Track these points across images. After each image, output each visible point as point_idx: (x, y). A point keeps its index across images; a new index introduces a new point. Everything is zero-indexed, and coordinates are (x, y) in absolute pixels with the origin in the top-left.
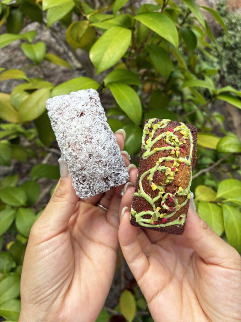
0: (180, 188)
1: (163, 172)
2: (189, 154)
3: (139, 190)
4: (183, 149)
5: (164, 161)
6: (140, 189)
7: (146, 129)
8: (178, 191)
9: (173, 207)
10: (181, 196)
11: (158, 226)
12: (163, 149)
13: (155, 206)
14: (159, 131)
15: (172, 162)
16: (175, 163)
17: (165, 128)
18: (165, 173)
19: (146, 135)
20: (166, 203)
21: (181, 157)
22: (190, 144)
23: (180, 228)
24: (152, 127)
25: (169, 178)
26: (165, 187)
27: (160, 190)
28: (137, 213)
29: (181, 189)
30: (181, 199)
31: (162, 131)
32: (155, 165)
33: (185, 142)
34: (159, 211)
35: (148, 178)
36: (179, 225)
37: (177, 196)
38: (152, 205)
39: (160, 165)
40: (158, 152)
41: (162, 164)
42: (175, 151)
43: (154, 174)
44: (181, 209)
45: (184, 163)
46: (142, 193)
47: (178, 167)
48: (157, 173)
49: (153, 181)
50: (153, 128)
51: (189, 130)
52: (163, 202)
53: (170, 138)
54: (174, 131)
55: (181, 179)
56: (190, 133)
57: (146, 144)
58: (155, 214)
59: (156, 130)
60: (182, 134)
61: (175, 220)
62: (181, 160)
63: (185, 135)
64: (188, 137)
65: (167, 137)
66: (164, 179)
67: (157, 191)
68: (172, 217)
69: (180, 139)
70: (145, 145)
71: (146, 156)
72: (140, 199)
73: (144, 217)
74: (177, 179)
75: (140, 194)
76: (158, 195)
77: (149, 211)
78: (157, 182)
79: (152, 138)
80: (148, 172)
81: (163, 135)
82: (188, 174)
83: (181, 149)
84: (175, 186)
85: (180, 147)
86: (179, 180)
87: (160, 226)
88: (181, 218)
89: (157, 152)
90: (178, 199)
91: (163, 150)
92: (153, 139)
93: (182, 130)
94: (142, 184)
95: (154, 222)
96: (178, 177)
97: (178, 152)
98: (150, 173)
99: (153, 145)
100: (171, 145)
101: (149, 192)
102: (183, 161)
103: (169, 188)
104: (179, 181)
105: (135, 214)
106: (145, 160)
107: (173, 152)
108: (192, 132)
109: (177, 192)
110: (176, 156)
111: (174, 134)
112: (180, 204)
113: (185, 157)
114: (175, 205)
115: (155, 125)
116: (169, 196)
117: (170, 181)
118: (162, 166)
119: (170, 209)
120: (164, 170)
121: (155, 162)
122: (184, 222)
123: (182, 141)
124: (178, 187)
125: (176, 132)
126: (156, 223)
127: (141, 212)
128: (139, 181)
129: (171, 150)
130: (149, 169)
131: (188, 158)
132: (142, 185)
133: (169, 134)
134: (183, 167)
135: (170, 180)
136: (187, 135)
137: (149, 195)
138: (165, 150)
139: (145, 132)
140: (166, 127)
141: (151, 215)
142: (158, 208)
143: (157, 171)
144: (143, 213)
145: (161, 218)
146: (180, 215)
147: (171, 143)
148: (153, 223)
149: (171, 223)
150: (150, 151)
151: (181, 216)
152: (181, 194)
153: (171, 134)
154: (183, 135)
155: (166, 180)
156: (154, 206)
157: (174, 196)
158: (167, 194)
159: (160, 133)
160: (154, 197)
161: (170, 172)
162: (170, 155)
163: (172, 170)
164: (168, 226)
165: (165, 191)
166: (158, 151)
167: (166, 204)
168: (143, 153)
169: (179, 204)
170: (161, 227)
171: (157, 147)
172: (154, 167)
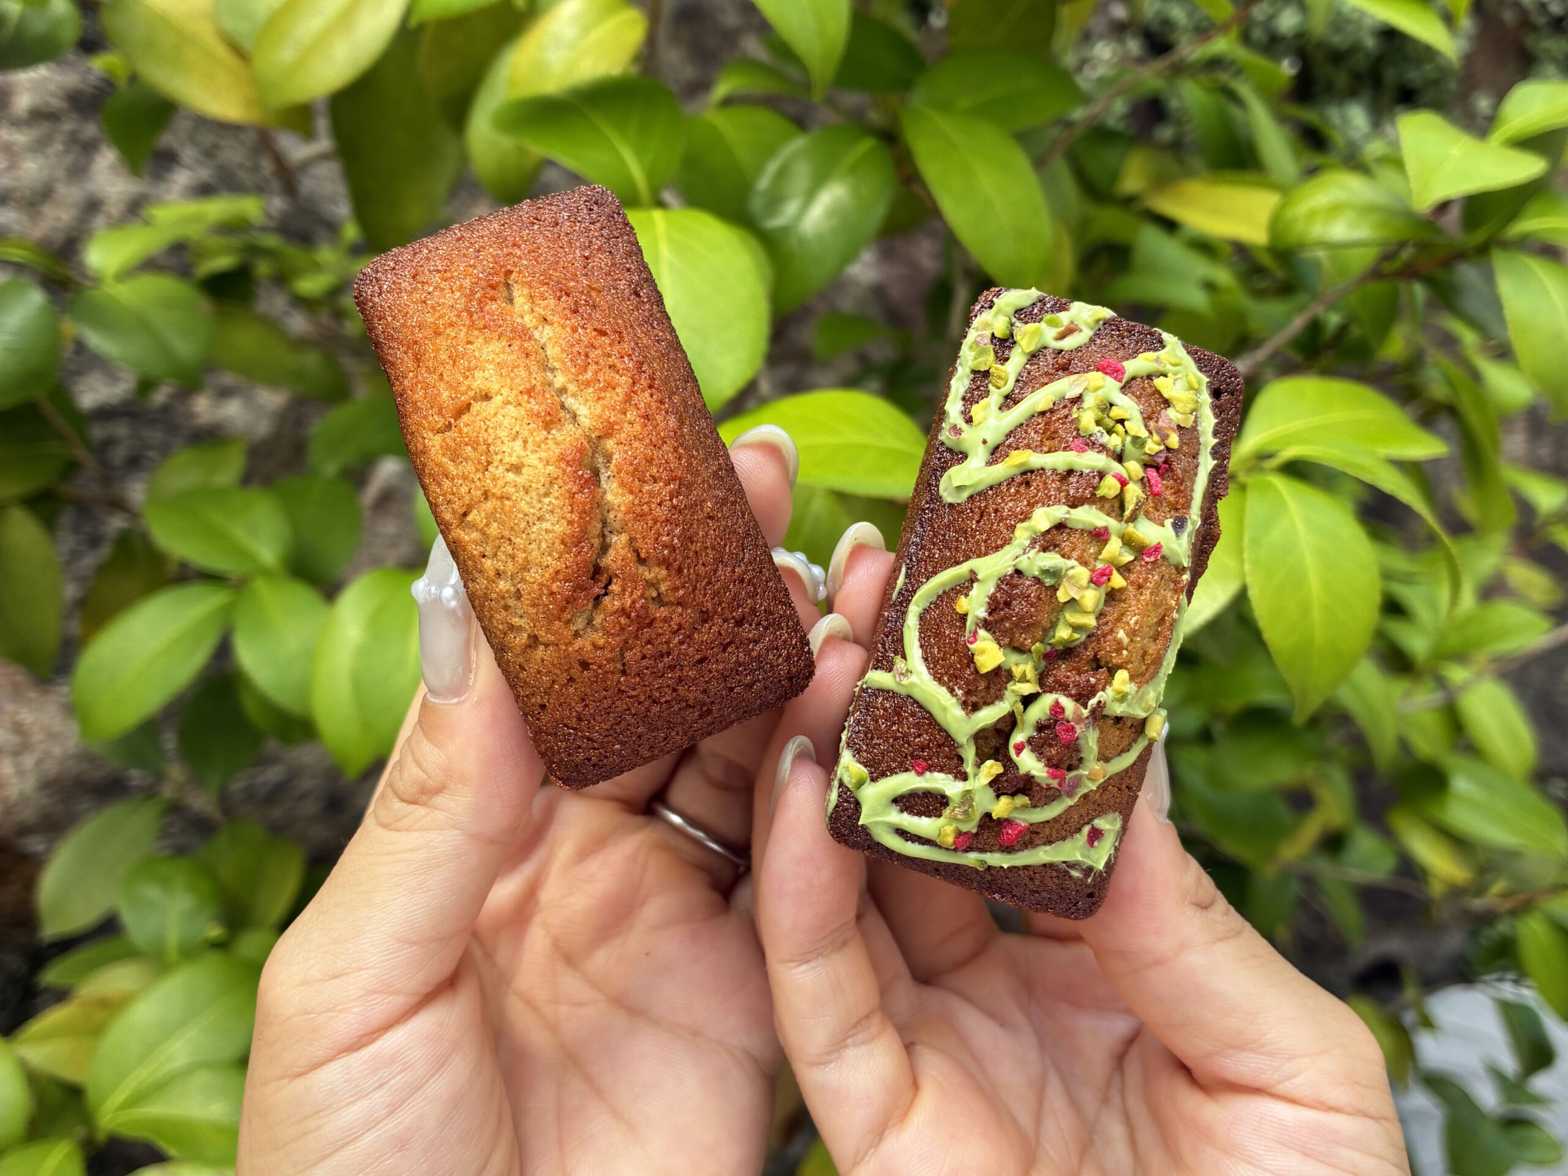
0: (1122, 675)
1: (1048, 582)
2: (1187, 506)
3: (898, 659)
4: (1161, 476)
5: (1060, 526)
6: (904, 657)
7: (976, 343)
8: (1109, 689)
9: (1070, 768)
10: (1118, 720)
11: (972, 859)
12: (1059, 460)
13: (977, 754)
14: (1046, 363)
15: (1100, 536)
16: (1114, 547)
17: (1078, 349)
18: (1054, 589)
19: (974, 372)
20: (1037, 746)
21: (1147, 515)
22: (1195, 456)
23: (1081, 882)
24: (1012, 335)
25: (1071, 617)
26: (1043, 663)
27: (1017, 671)
28: (874, 780)
29: (1124, 682)
30: (1114, 733)
31: (1064, 365)
32: (1007, 541)
33: (1174, 441)
34: (991, 784)
35: (963, 604)
36: (1082, 870)
37: (1098, 715)
38: (961, 746)
39: (1034, 542)
40: (1027, 476)
41: (1049, 541)
42: (1123, 483)
43: (998, 588)
44: (1103, 788)
45: (1158, 548)
46: (913, 679)
47: (1125, 569)
48: (1015, 586)
49: (986, 625)
50: (1015, 343)
51: (1205, 380)
52: (1018, 737)
53: (1103, 410)
54: (1126, 377)
55: (1132, 634)
56: (1206, 398)
57: (969, 420)
58: (968, 792)
59: (1033, 356)
60: (1166, 395)
61: (1064, 839)
62: (1148, 531)
63: (1179, 406)
64: (1193, 417)
65: (1090, 401)
66: (1044, 619)
67: (1000, 676)
68: (1056, 820)
69: (1152, 424)
70: (961, 423)
71: (960, 488)
72: (898, 711)
73: (908, 802)
74: (1112, 631)
75: (905, 682)
76: (999, 697)
77: (936, 775)
78: (1005, 633)
79: (1007, 397)
80: (963, 569)
81: (1065, 386)
82: (1171, 609)
83: (1152, 473)
84: (1097, 664)
85: (1146, 466)
86: (1121, 634)
87: (983, 862)
88: (1096, 835)
89: (1024, 473)
90: (1102, 732)
91: (1062, 468)
92: (1010, 400)
93: (1166, 376)
94: (921, 631)
95: (959, 834)
96: (1119, 619)
97: (1134, 493)
98: (973, 578)
99: (1008, 436)
100: (1103, 448)
101: (955, 677)
102: (1154, 543)
103: (1063, 670)
104: (1119, 643)
105: (860, 784)
106: (951, 505)
107: (1109, 487)
108: (1216, 393)
109: (1100, 696)
110: (1122, 508)
111: (1125, 389)
112: (1104, 758)
113: (1169, 522)
114: (1081, 760)
115: (1032, 326)
116: (1057, 709)
117: (1076, 636)
118: (1045, 549)
119: (1054, 777)
120: (1055, 574)
121: (1012, 528)
122: (1109, 859)
123: (1159, 431)
124: (1112, 671)
125: (1134, 378)
126: (966, 842)
127: (893, 772)
128: (904, 613)
129: (1101, 475)
130: (968, 558)
131: (1179, 525)
132: (921, 638)
133: (1097, 389)
134: (1149, 572)
135: (1076, 628)
136: (1191, 406)
137: (951, 691)
138: (1070, 472)
139: (969, 358)
140: (1087, 346)
141: (944, 797)
142: (989, 763)
143: (1018, 572)
144: (906, 781)
145: (999, 819)
146: (1098, 816)
147: (1105, 439)
148: (950, 840)
149: (1042, 855)
150: (989, 463)
151: (1100, 823)
152: (1119, 709)
153: (1110, 387)
154: (1167, 403)
155: (1053, 626)
156: (969, 754)
157: (1085, 713)
158: (1047, 701)
159: (1051, 377)
160: (976, 708)
161: (1081, 588)
162: (1094, 499)
163: (1091, 581)
164: (1026, 868)
165: (1041, 680)
166: (1032, 472)
167: (1032, 751)
168: (944, 469)
169: (1099, 760)
170: (990, 868)
171: (1028, 446)
172: (997, 548)
